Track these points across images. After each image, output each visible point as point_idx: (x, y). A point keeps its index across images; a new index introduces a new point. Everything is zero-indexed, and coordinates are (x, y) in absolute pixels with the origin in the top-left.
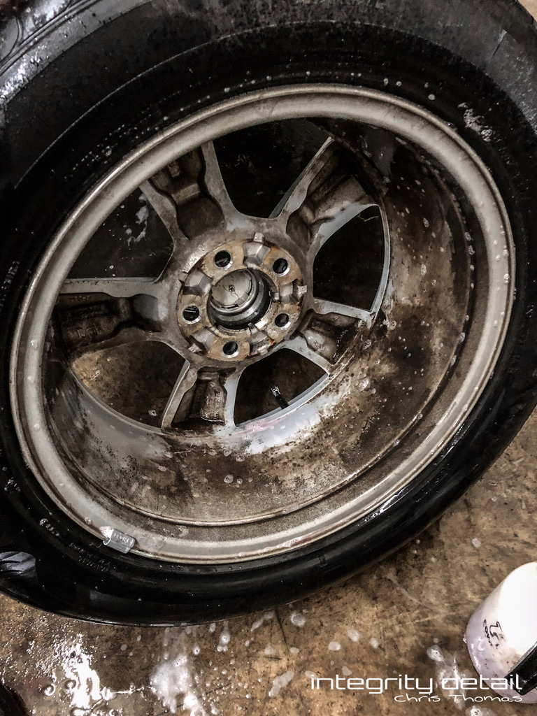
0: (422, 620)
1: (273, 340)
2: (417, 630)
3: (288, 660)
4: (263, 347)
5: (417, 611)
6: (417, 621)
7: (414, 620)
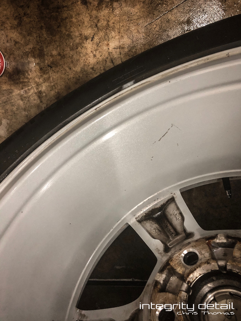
0: (27, 89)
1: (209, 244)
2: (29, 82)
3: (108, 49)
4: (221, 241)
5: (30, 94)
6: (30, 88)
7: (31, 88)
